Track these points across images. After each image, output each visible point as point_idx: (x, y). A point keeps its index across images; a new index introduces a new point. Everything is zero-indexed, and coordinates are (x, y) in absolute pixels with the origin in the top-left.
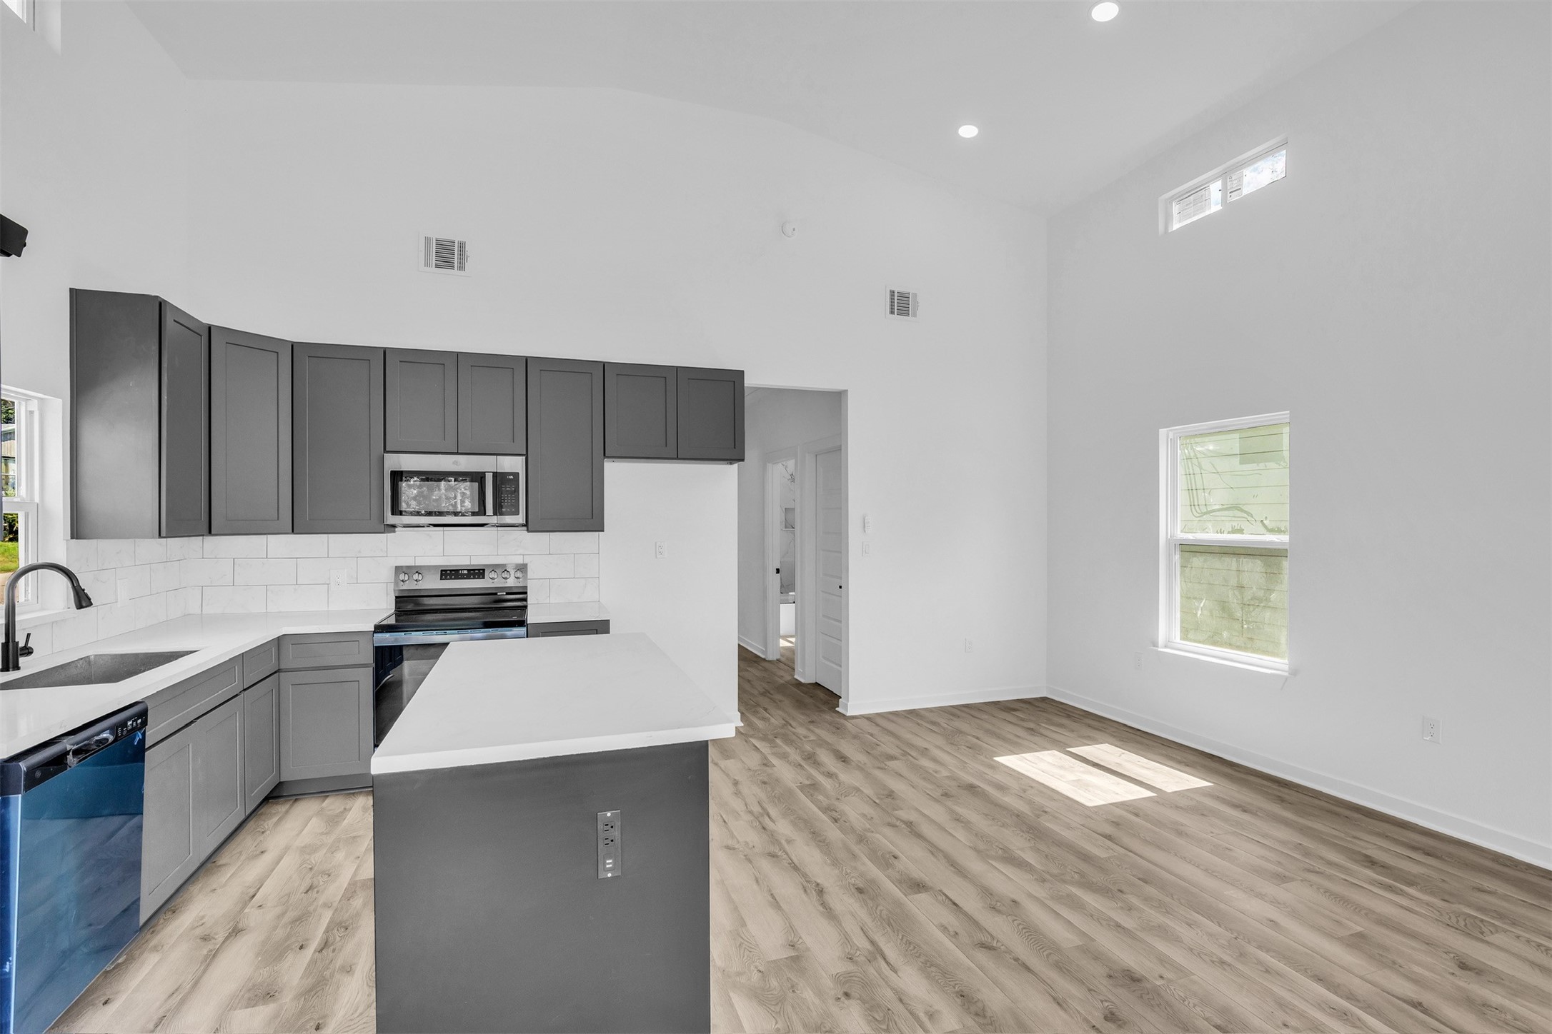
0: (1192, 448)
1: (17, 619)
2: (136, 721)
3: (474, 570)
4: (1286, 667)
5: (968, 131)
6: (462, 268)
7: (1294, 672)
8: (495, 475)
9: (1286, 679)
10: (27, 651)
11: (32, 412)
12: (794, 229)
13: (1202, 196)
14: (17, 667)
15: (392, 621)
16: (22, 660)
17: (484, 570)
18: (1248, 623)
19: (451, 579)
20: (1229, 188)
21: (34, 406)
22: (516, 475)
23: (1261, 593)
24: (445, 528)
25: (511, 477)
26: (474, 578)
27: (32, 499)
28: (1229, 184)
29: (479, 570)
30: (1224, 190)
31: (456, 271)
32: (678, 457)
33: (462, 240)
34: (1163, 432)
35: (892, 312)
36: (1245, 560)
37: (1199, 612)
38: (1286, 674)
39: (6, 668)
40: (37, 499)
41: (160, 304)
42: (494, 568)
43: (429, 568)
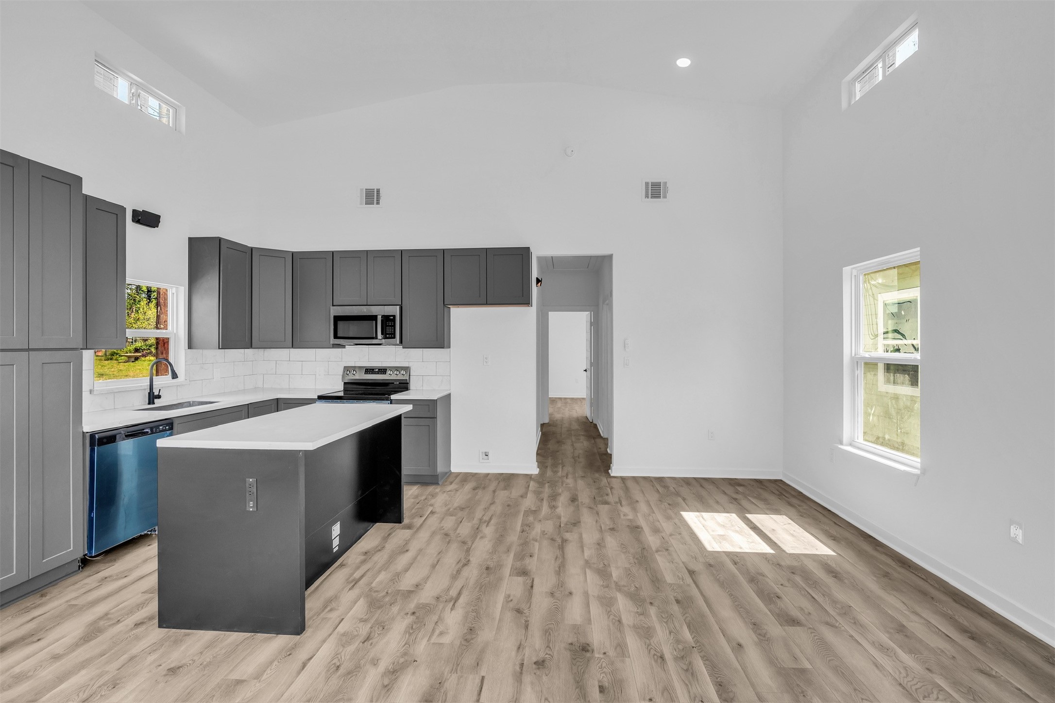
0: (869, 283)
1: (154, 383)
2: (165, 427)
3: (381, 369)
4: (919, 465)
5: (683, 63)
6: (378, 203)
7: (924, 471)
8: (383, 316)
9: (918, 476)
10: (159, 397)
11: (174, 293)
12: (572, 151)
13: (873, 74)
14: (154, 403)
15: (341, 394)
16: (156, 400)
17: (386, 369)
18: (901, 429)
19: (370, 374)
20: (887, 64)
21: (174, 290)
22: (394, 316)
23: (909, 404)
24: (370, 346)
25: (392, 318)
26: (381, 374)
27: (174, 332)
28: (887, 60)
29: (384, 369)
30: (884, 67)
31: (375, 205)
32: (487, 303)
33: (378, 188)
34: (846, 270)
35: (647, 196)
36: (898, 375)
37: (871, 418)
38: (917, 472)
39: (149, 404)
40: (175, 332)
41: (220, 240)
42: (391, 368)
43: (360, 367)
